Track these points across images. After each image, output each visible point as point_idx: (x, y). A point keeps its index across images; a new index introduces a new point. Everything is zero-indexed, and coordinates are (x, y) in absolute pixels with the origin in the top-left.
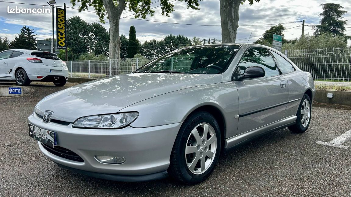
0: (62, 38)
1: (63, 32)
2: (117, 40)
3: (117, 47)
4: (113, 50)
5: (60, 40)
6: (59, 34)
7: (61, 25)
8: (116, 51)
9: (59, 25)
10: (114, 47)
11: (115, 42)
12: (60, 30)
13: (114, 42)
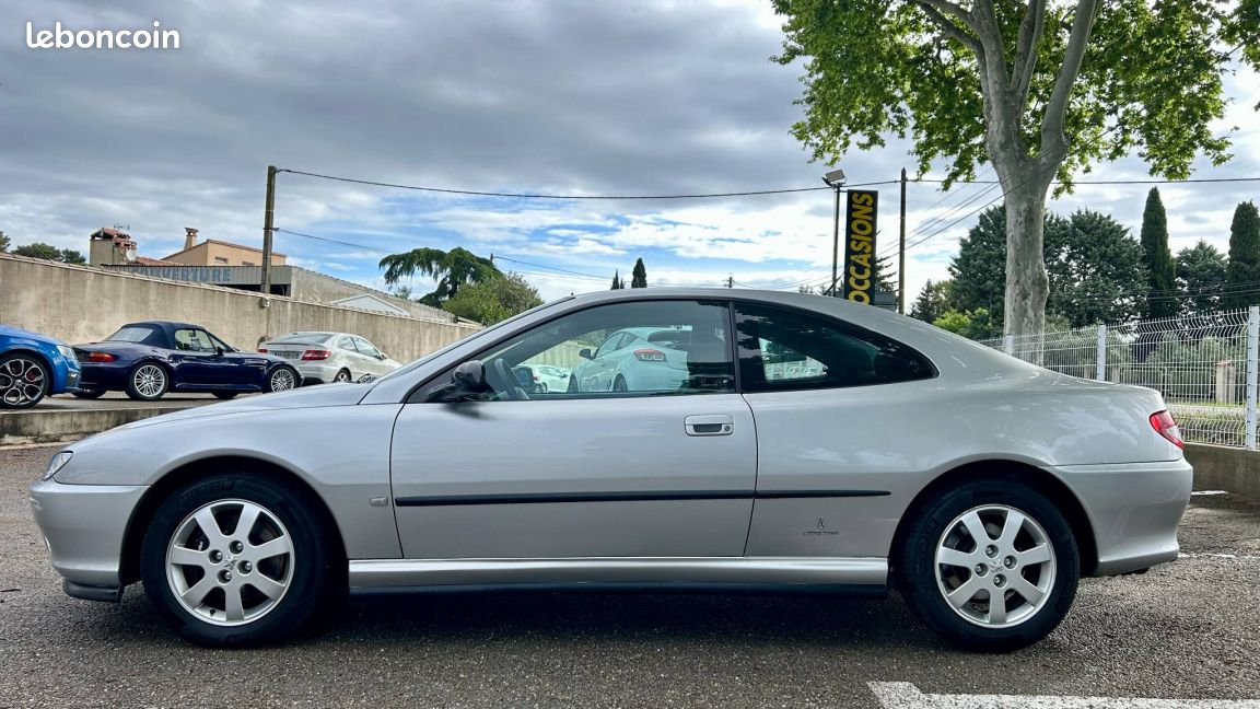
0: (860, 282)
1: (865, 263)
2: (1029, 272)
3: (1031, 297)
4: (1014, 310)
5: (854, 290)
6: (853, 269)
7: (858, 242)
8: (1026, 312)
9: (853, 243)
10: (1019, 298)
11: (1022, 281)
12: (853, 258)
13: (1018, 281)
